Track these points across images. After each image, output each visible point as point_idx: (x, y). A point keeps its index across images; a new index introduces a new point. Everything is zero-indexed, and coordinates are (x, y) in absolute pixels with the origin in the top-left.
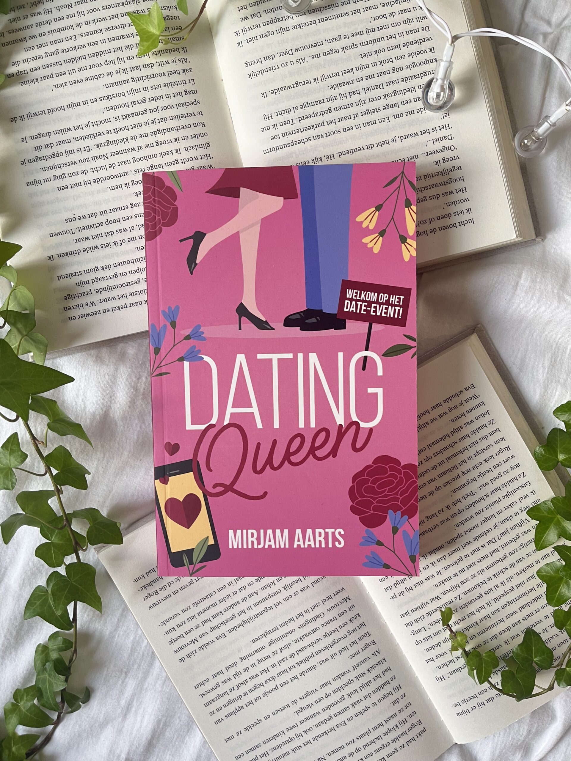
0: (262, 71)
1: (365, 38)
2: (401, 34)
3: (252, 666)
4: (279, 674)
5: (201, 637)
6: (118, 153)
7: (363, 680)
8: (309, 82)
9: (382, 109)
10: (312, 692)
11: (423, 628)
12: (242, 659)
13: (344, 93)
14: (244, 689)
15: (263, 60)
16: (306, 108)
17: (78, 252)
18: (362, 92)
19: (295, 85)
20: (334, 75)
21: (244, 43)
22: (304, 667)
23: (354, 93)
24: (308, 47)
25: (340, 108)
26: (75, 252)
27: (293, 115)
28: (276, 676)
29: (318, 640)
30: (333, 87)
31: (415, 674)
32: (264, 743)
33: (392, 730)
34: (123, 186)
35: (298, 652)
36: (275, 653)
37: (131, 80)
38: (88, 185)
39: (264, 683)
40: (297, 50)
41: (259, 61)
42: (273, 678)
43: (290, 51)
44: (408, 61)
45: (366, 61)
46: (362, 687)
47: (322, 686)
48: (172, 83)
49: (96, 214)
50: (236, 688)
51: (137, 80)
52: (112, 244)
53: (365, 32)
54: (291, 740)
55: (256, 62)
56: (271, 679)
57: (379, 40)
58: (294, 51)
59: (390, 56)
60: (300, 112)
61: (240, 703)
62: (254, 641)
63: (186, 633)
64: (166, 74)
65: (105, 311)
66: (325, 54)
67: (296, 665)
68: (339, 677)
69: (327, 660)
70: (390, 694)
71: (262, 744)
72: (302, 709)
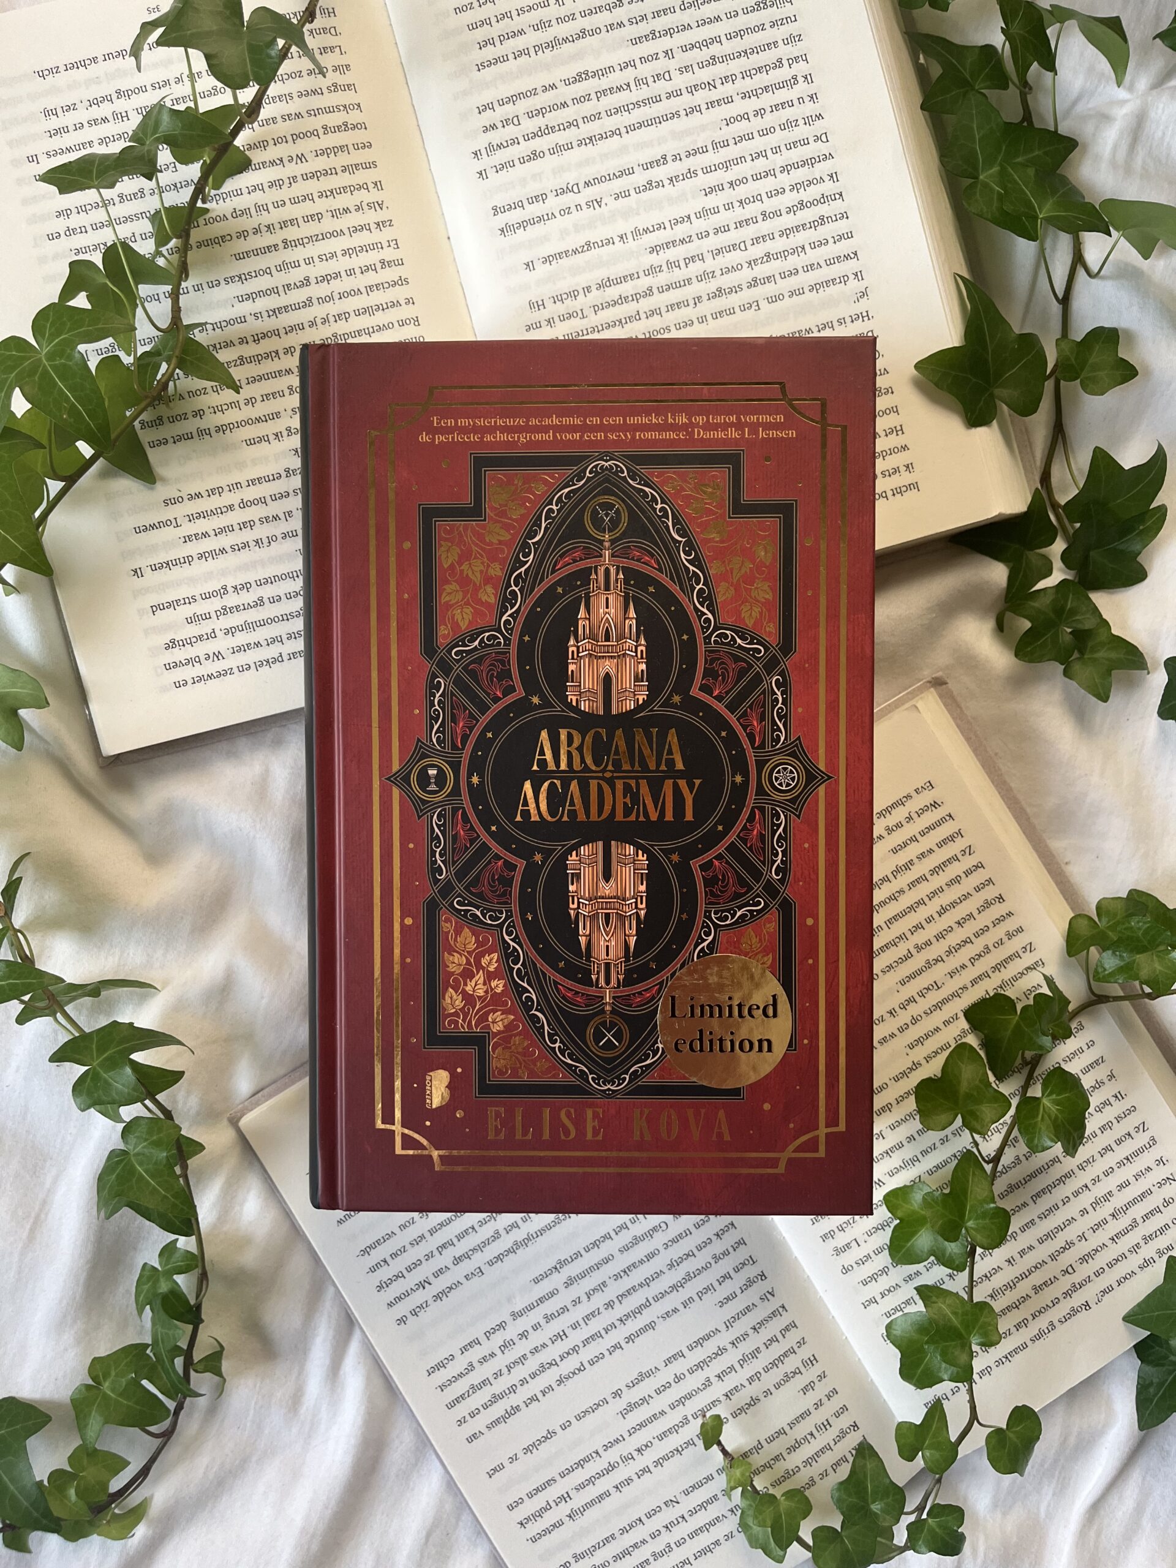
0: (525, 223)
1: (711, 158)
2: (776, 150)
3: (536, 1327)
4: (586, 1342)
5: (436, 1275)
6: (261, 378)
7: (746, 1347)
8: (610, 241)
9: (744, 287)
10: (649, 1374)
11: (854, 1242)
12: (515, 1315)
13: (676, 259)
14: (521, 1372)
15: (525, 203)
16: (606, 288)
17: (188, 560)
18: (708, 258)
19: (586, 247)
20: (655, 227)
21: (491, 173)
22: (633, 1326)
23: (692, 259)
24: (608, 178)
25: (669, 287)
26: (182, 561)
27: (582, 301)
28: (581, 1345)
29: (659, 1274)
30: (654, 250)
31: (843, 1334)
32: (563, 1475)
33: (803, 1441)
34: (272, 437)
35: (621, 1297)
36: (577, 1302)
37: (281, 245)
38: (205, 436)
39: (558, 1360)
40: (587, 184)
41: (519, 205)
42: (575, 1349)
43: (575, 187)
44: (790, 199)
45: (713, 201)
46: (743, 1361)
47: (668, 1361)
48: (357, 249)
49: (220, 489)
50: (505, 1370)
51: (293, 243)
52: (252, 544)
53: (710, 148)
54: (612, 1467)
55: (513, 206)
56: (571, 1352)
57: (735, 162)
58: (581, 186)
59: (758, 189)
60: (595, 296)
61: (514, 1400)
62: (536, 1281)
63: (409, 1269)
64: (346, 231)
65: (242, 669)
66: (638, 190)
67: (617, 1323)
68: (699, 1343)
69: (675, 1310)
70: (797, 1372)
71: (558, 1478)
72: (631, 1407)
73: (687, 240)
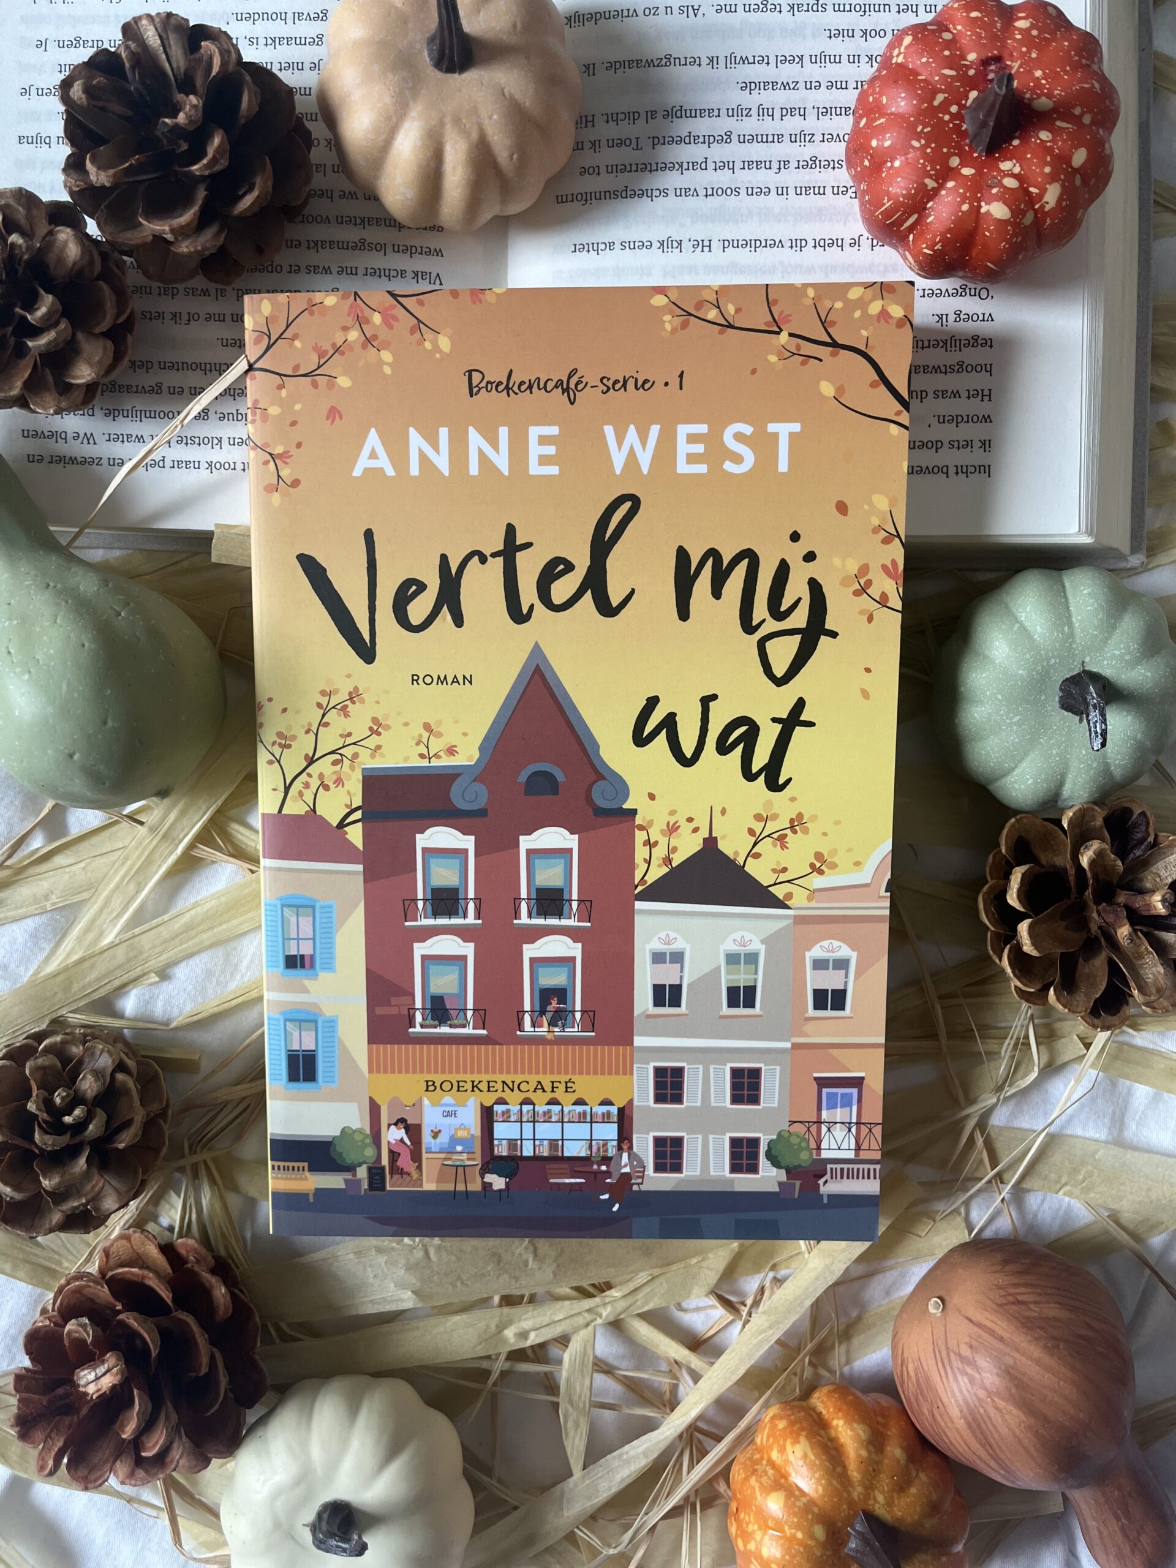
13: (770, 106)
16: (675, 118)
18: (811, 115)
20: (757, 59)
23: (791, 111)
25: (753, 138)
27: (641, 128)
30: (747, 86)
45: (837, 47)
52: (168, 316)
57: (877, 9)
73: (792, 87)
